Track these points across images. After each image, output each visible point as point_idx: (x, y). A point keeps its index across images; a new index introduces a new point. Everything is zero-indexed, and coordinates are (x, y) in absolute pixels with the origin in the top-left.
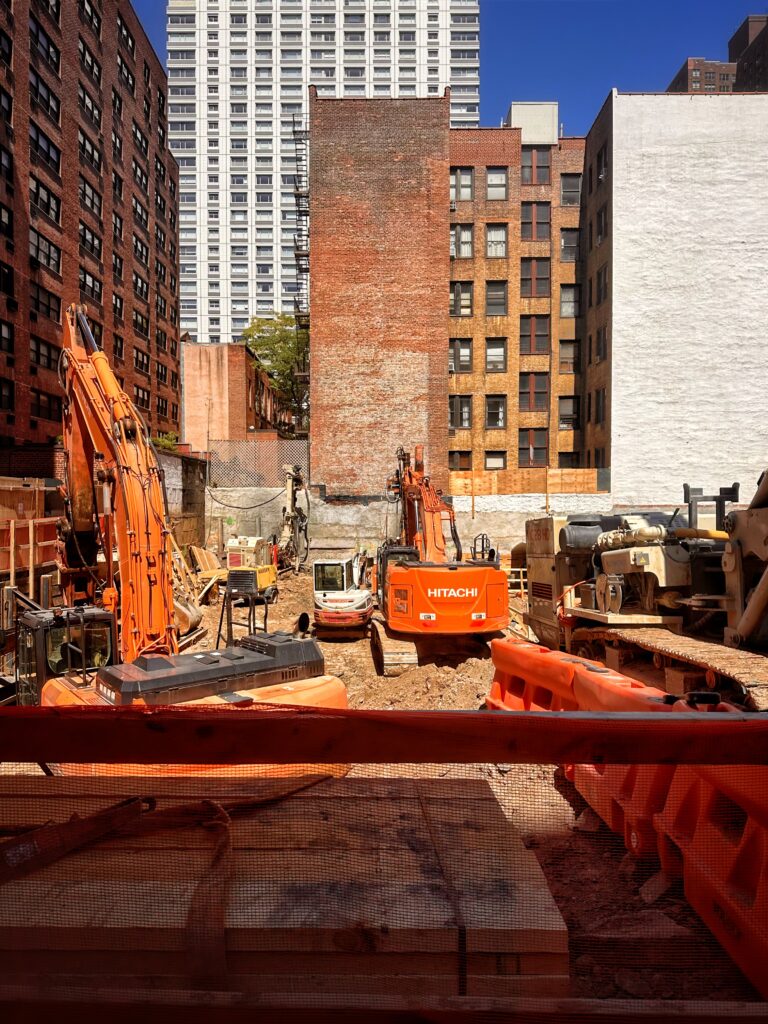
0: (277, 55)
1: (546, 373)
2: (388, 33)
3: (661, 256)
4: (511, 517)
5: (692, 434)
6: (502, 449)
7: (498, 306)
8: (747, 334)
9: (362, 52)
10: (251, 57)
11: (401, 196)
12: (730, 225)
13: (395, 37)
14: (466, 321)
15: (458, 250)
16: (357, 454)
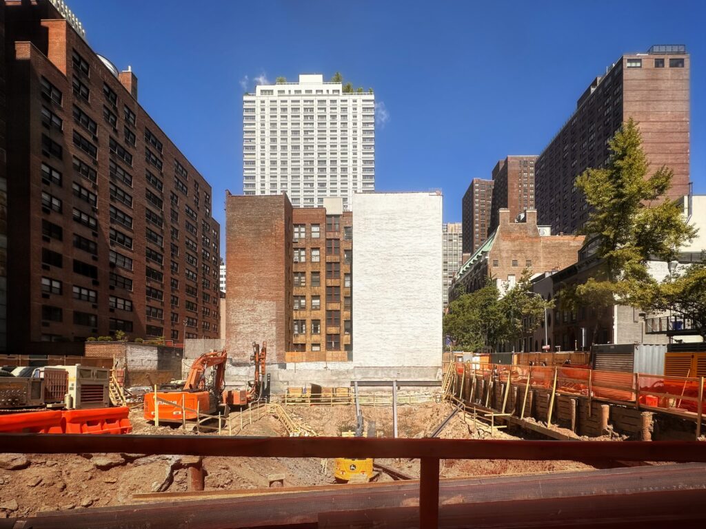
0: (289, 178)
1: (339, 311)
2: (336, 168)
3: (373, 261)
4: (311, 372)
5: (386, 337)
6: (318, 343)
7: (315, 282)
8: (409, 294)
9: (325, 176)
10: (279, 179)
11: (264, 236)
12: (401, 248)
13: (339, 170)
14: (303, 288)
15: (300, 259)
16: (246, 345)
